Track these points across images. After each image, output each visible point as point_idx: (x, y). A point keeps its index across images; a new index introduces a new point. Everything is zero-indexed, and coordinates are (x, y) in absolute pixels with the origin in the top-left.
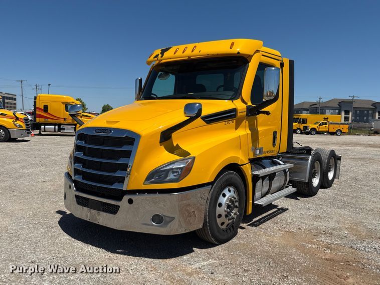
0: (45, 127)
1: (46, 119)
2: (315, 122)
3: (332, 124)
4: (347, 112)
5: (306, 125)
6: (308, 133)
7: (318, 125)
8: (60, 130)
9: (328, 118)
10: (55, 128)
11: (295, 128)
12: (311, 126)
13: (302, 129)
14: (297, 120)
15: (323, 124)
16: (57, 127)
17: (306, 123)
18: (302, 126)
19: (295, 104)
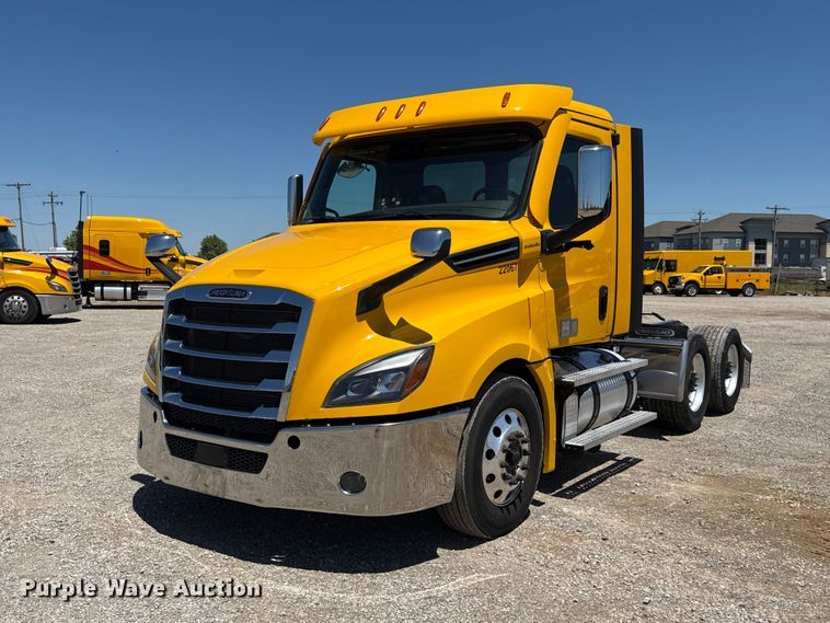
0: (102, 290)
1: (106, 272)
2: (696, 267)
3: (732, 270)
4: (761, 244)
5: (674, 274)
6: (679, 293)
7: (702, 274)
8: (135, 295)
9: (723, 259)
10: (125, 290)
11: (648, 282)
12: (687, 276)
13: (666, 283)
14: (653, 264)
15: (712, 271)
16: (129, 289)
17: (675, 270)
18: (665, 278)
19: (646, 225)
